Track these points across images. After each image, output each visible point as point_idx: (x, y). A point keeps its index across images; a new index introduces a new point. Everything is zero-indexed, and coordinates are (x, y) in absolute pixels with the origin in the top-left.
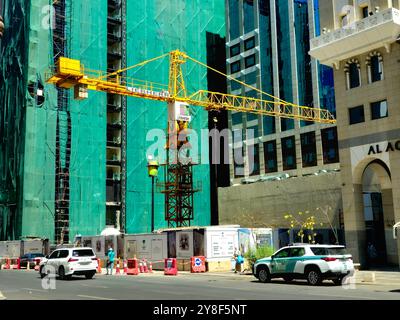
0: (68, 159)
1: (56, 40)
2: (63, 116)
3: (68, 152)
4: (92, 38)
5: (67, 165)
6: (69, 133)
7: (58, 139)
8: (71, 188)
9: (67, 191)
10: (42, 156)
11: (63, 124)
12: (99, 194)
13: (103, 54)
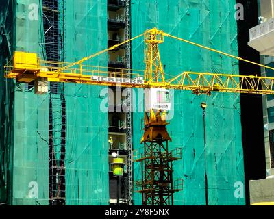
0: (63, 150)
1: (47, 13)
2: (56, 100)
3: (63, 142)
4: (89, 6)
5: (63, 157)
6: (64, 120)
7: (51, 127)
8: (66, 184)
9: (63, 187)
10: (33, 147)
11: (57, 109)
12: (100, 190)
13: (102, 23)
